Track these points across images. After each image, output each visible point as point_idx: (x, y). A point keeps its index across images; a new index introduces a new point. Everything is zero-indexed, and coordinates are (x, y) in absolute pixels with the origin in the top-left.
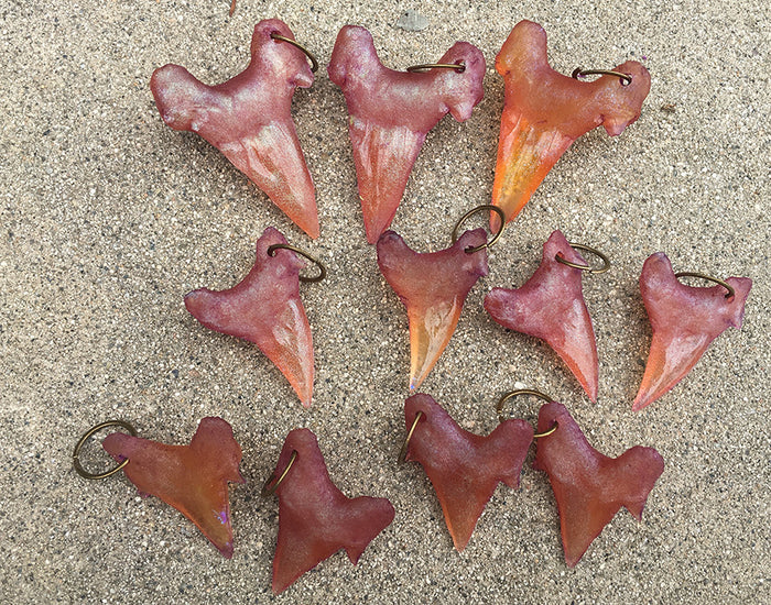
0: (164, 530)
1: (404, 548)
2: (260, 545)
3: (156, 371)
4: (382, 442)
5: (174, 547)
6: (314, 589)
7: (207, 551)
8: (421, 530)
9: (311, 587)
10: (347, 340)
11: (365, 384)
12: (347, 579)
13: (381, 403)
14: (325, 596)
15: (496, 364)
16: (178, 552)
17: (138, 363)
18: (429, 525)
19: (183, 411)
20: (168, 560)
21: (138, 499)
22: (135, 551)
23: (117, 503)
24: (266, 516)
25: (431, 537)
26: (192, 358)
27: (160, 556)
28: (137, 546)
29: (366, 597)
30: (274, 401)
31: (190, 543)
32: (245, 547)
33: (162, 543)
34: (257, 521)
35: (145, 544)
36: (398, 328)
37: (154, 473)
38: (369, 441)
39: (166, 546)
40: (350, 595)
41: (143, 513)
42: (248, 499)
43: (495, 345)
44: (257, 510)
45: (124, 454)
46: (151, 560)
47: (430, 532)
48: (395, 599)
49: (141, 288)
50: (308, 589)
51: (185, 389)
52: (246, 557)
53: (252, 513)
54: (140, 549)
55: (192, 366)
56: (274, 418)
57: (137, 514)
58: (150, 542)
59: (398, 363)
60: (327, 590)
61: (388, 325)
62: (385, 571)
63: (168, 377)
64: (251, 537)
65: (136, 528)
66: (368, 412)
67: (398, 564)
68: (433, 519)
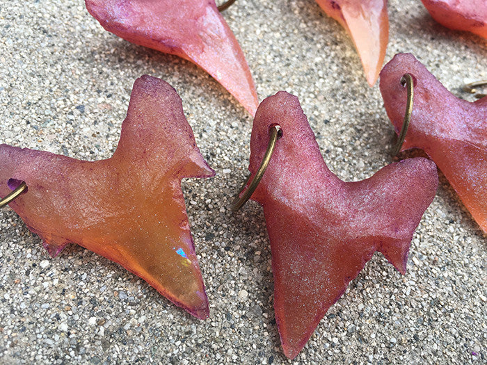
0: (93, 301)
1: (434, 262)
2: (244, 294)
3: (53, 109)
4: (354, 149)
5: (111, 324)
6: (341, 341)
7: (166, 318)
8: (445, 236)
9: (335, 340)
10: (277, 59)
11: (312, 96)
12: (380, 318)
13: (337, 112)
14: (359, 349)
15: (437, 66)
16: (120, 330)
17: (29, 104)
18: (451, 228)
19: (97, 147)
20: (105, 344)
21: (45, 264)
22: (49, 342)
23: (12, 275)
24: (241, 255)
25: (460, 243)
26: (99, 92)
27: (92, 342)
28: (50, 333)
29: (416, 337)
30: (213, 123)
31: (138, 312)
32: (222, 302)
33: (93, 321)
34: (231, 263)
35: (64, 327)
36: (326, 45)
37: (68, 196)
38: (340, 150)
39: (99, 324)
40: (393, 340)
41: (56, 282)
42: (209, 237)
43: (427, 51)
44: (227, 249)
45: (18, 177)
46: (77, 349)
47: (456, 238)
48: (454, 331)
49: (27, 34)
50: (333, 345)
51: (95, 123)
52: (228, 316)
53: (220, 254)
54: (56, 337)
55: (101, 100)
56: (219, 140)
57: (46, 285)
58: (72, 323)
59: (339, 74)
60: (361, 339)
61: (315, 44)
62: (426, 296)
63: (71, 113)
64: (227, 286)
65: (47, 305)
66: (326, 122)
67: (437, 284)
68: (452, 222)
